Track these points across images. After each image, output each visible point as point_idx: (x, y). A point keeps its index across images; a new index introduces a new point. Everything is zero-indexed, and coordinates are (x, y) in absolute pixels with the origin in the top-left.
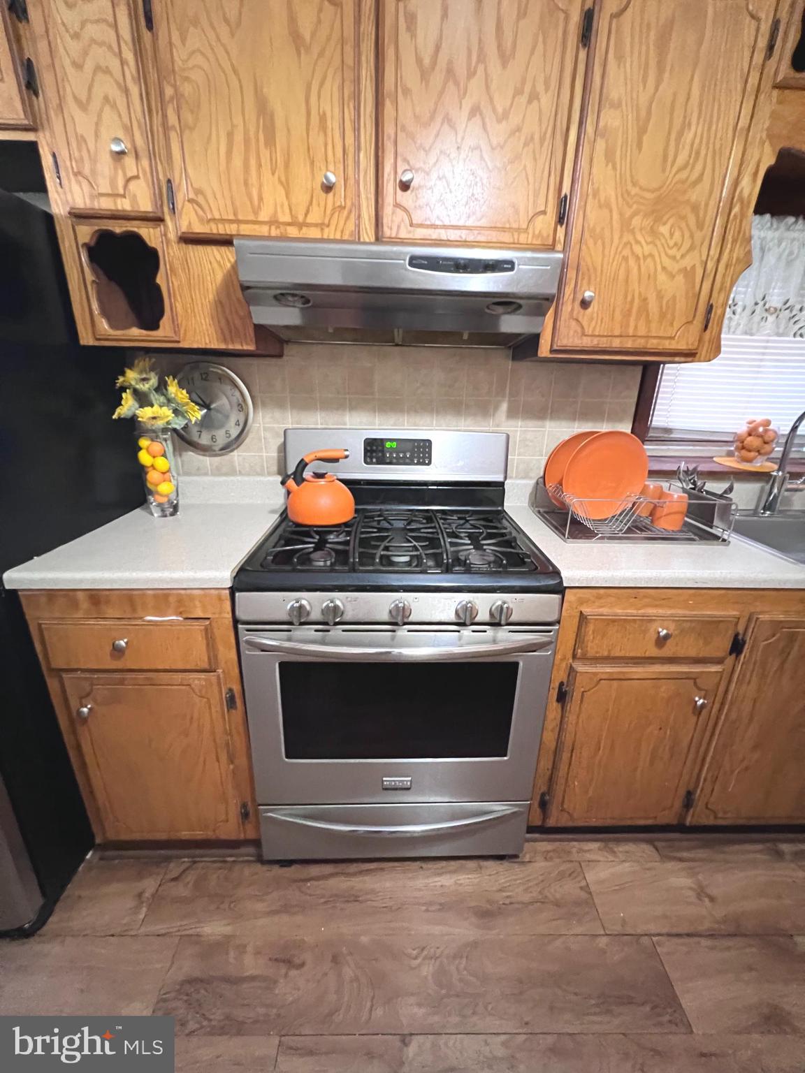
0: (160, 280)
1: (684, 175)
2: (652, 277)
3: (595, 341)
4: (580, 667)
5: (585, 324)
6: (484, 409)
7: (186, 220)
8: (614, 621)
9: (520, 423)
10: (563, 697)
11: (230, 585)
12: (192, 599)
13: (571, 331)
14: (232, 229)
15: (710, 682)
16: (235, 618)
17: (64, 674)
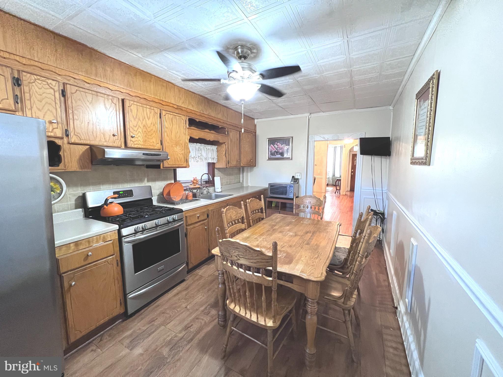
0: (61, 153)
1: (179, 139)
2: (178, 155)
3: (171, 165)
4: (188, 227)
5: (168, 162)
6: (141, 180)
7: (73, 139)
8: (190, 216)
9: (150, 183)
10: (186, 235)
11: (118, 228)
12: (107, 236)
13: (166, 164)
14: (88, 142)
15: (206, 224)
16: (120, 236)
17: (63, 275)
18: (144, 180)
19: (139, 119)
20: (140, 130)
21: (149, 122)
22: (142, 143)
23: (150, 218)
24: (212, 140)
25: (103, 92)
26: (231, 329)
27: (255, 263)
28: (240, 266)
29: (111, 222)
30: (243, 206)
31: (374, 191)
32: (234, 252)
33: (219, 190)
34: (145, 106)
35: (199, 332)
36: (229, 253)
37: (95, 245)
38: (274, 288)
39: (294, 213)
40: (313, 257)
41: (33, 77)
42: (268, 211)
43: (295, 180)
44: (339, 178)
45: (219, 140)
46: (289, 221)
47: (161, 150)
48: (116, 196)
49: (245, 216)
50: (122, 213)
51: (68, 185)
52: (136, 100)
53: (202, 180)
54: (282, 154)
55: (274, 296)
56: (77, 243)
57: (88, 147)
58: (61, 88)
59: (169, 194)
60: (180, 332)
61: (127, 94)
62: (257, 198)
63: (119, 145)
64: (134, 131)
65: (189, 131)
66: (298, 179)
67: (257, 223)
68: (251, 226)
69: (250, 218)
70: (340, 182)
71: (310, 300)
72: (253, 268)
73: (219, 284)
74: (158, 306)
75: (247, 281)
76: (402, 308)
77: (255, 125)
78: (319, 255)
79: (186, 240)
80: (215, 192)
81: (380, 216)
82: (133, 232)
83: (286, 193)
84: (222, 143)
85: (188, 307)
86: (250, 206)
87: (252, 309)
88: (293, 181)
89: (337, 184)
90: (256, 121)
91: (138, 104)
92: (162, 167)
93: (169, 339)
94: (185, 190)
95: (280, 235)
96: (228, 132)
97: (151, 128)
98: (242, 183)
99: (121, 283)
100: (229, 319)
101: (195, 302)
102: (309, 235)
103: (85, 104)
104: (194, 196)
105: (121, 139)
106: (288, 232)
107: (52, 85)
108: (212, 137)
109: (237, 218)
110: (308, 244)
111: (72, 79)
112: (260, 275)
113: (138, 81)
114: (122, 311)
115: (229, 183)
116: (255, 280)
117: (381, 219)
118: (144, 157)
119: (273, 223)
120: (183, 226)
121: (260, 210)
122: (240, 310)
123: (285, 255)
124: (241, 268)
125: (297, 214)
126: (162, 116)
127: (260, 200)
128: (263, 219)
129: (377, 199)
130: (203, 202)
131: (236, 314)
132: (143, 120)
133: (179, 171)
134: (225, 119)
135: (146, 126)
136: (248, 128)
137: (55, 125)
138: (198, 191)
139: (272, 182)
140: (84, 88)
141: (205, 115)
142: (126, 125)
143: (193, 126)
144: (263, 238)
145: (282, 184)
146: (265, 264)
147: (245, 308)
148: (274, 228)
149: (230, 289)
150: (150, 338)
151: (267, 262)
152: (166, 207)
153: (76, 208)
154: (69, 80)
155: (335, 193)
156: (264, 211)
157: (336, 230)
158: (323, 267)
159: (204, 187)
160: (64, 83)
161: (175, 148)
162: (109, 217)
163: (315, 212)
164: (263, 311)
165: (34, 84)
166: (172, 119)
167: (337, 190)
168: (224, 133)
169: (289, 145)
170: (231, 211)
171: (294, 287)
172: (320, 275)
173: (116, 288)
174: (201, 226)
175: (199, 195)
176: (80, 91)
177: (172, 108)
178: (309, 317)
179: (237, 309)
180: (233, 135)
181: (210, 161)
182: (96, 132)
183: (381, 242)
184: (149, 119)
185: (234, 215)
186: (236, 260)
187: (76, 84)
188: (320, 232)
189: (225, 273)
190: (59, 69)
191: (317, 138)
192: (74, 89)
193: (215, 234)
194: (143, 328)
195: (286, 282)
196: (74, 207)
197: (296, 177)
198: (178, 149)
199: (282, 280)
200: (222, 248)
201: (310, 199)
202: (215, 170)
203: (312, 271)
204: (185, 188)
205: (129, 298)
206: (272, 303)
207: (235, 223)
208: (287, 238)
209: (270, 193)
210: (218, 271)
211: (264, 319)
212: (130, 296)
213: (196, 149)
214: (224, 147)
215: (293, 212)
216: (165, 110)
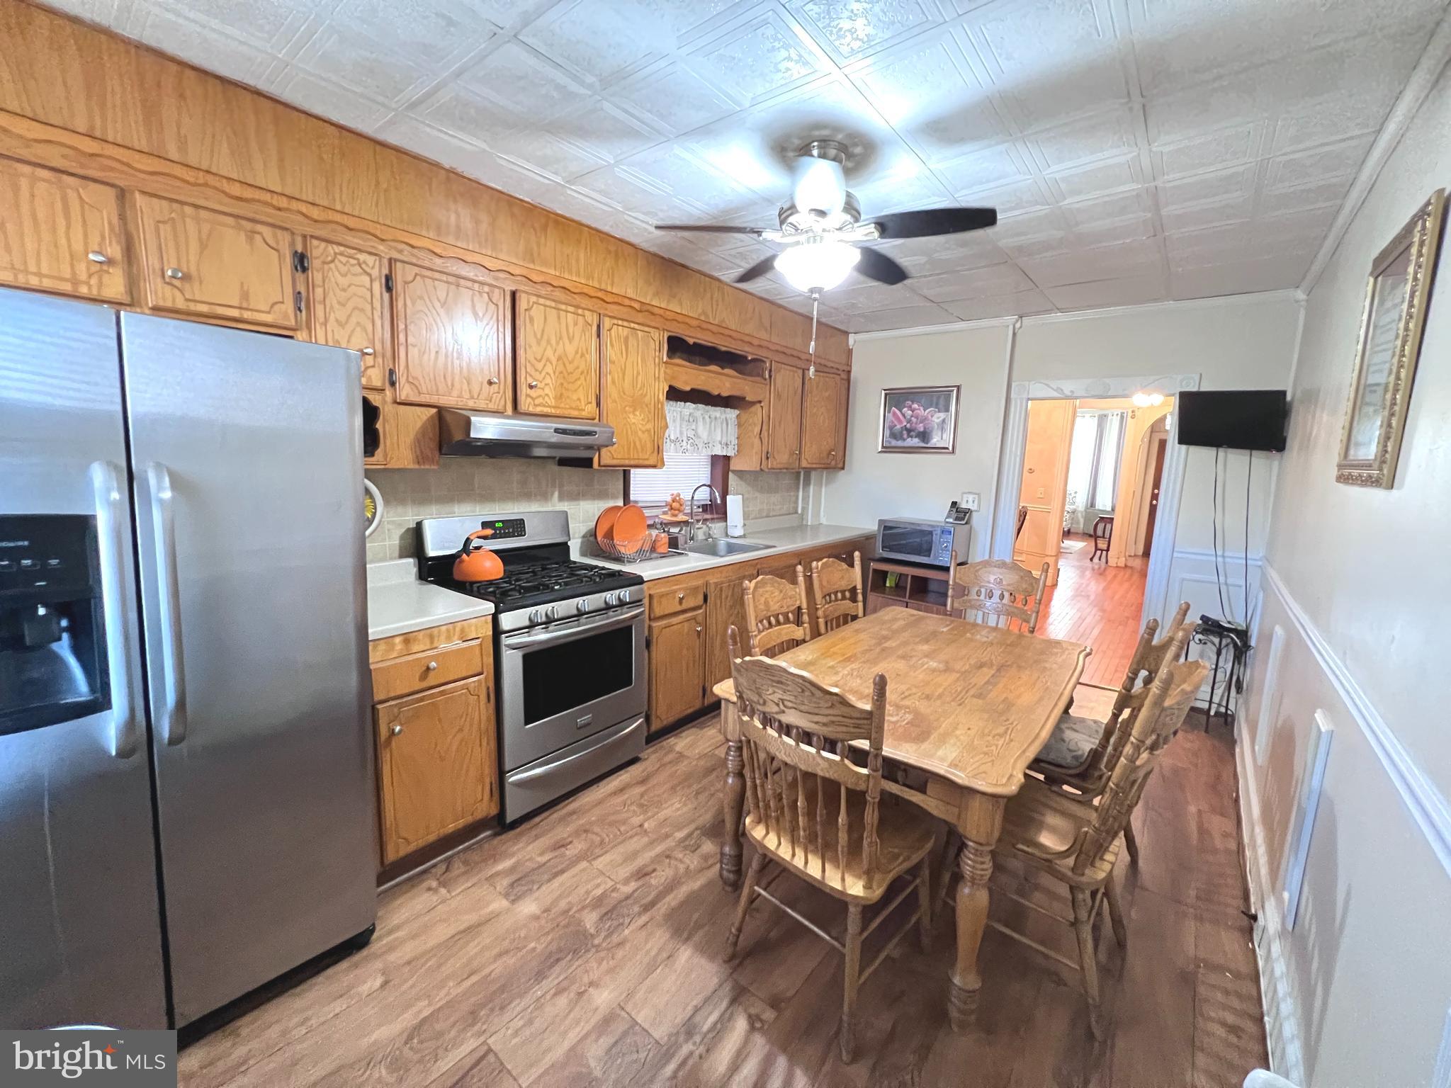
0: (379, 425)
1: (641, 392)
2: (636, 433)
3: (618, 461)
4: (654, 624)
5: (613, 452)
6: (545, 496)
7: (405, 392)
8: (662, 596)
9: (566, 504)
10: (648, 644)
11: (493, 611)
12: (470, 626)
13: (607, 456)
14: (434, 400)
15: (700, 619)
16: (497, 632)
17: (379, 707)
18: (552, 495)
19: (549, 342)
20: (549, 369)
21: (571, 349)
22: (553, 402)
23: (566, 594)
24: (725, 394)
25: (471, 275)
26: (754, 891)
27: (825, 725)
28: (786, 729)
29: (476, 594)
30: (801, 579)
31: (1220, 559)
32: (770, 691)
33: (739, 532)
34: (563, 307)
35: (672, 890)
36: (760, 695)
37: (444, 646)
38: (872, 798)
39: (949, 607)
40: (990, 732)
41: (333, 249)
42: (872, 597)
43: (960, 514)
44: (1107, 512)
45: (745, 395)
46: (931, 628)
47: (597, 421)
48: (489, 532)
49: (804, 605)
50: (501, 575)
51: (387, 502)
52: (543, 293)
53: (695, 503)
54: (924, 436)
55: (870, 816)
56: (408, 638)
57: (434, 410)
58: (385, 271)
59: (609, 535)
60: (626, 881)
61: (524, 279)
62: (843, 560)
63: (501, 408)
64: (536, 370)
65: (668, 371)
66: (967, 512)
67: (838, 626)
68: (820, 635)
69: (820, 613)
70: (1108, 526)
71: (971, 844)
72: (819, 738)
73: (728, 774)
74: (573, 813)
75: (801, 770)
76: (1270, 919)
77: (850, 352)
78: (1008, 729)
79: (646, 654)
80: (727, 535)
81: (1232, 639)
82: (527, 623)
83: (930, 550)
84: (753, 403)
85: (646, 825)
86: (821, 581)
87: (811, 847)
88: (954, 514)
89: (1100, 532)
90: (852, 338)
91: (548, 303)
92: (596, 465)
93: (599, 892)
94: (650, 526)
95: (901, 665)
96: (770, 371)
97: (576, 363)
98: (802, 514)
99: (493, 744)
100: (749, 865)
101: (662, 815)
102: (988, 673)
103: (431, 308)
104: (673, 543)
105: (505, 392)
106: (926, 660)
107: (367, 265)
108: (728, 385)
109: (784, 610)
110: (979, 696)
111: (409, 248)
112: (837, 758)
113: (550, 245)
114: (494, 811)
115: (765, 514)
116: (822, 770)
117: (1235, 650)
118: (556, 438)
119: (884, 633)
120: (643, 621)
121: (847, 594)
122: (780, 844)
123: (909, 717)
124: (788, 735)
125: (958, 614)
126: (604, 332)
127: (852, 565)
128: (855, 618)
129: (1226, 584)
130: (693, 562)
131: (770, 855)
132: (558, 343)
133: (638, 477)
134: (764, 335)
135: (565, 359)
136: (829, 360)
137: (369, 360)
138: (683, 532)
139: (887, 516)
140: (431, 270)
141: (710, 327)
142: (518, 357)
143: (678, 354)
144: (852, 670)
145: (919, 525)
146: (852, 730)
147: (794, 842)
148: (886, 645)
149: (755, 787)
150: (556, 883)
151: (857, 727)
152: (603, 568)
153: (401, 556)
154: (401, 252)
155: (1091, 559)
156: (860, 597)
157: (1073, 667)
158: (1016, 761)
159: (698, 521)
160: (390, 260)
161: (631, 416)
162: (472, 583)
163: (1012, 609)
164: (840, 853)
165: (332, 265)
166: (626, 339)
167: (1097, 549)
168: (758, 375)
169: (947, 410)
170: (768, 589)
171: (929, 802)
172: (1004, 781)
173: (484, 753)
174: (686, 625)
175: (686, 543)
176: (423, 277)
177: (629, 310)
178: (965, 890)
179: (771, 842)
180: (785, 379)
181: (719, 451)
182: (453, 373)
183: (1229, 719)
184: (571, 339)
185: (776, 599)
186: (777, 713)
187: (414, 261)
188: (1019, 667)
189: (745, 747)
190: (383, 227)
191: (1037, 389)
192: (411, 271)
193: (724, 643)
194: (539, 859)
195: (907, 789)
196: (397, 553)
197: (964, 506)
198: (637, 419)
199: (896, 781)
200: (742, 680)
201: (1000, 570)
202: (731, 475)
203: (983, 768)
204: (650, 522)
205: (510, 783)
206: (865, 835)
207: (778, 623)
208: (921, 675)
209: (883, 547)
210: (728, 740)
211: (840, 875)
212: (511, 780)
213: (682, 419)
214: (756, 414)
215: (945, 605)
216: (610, 317)
